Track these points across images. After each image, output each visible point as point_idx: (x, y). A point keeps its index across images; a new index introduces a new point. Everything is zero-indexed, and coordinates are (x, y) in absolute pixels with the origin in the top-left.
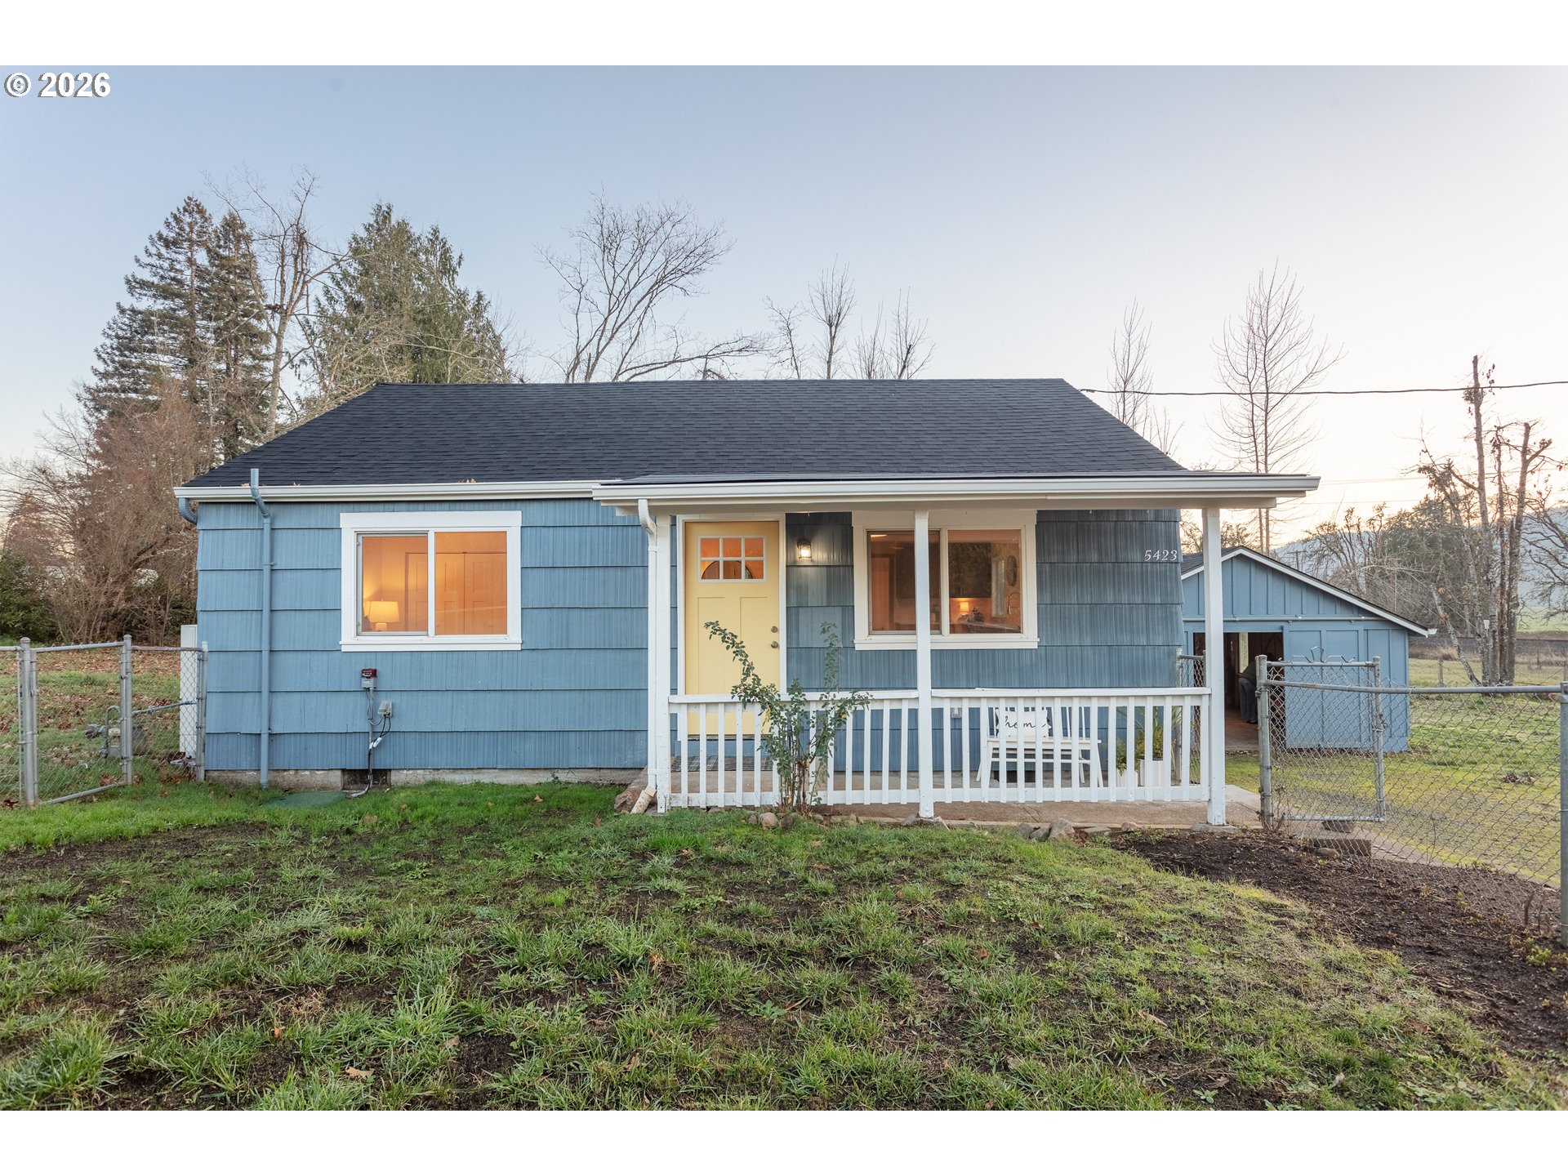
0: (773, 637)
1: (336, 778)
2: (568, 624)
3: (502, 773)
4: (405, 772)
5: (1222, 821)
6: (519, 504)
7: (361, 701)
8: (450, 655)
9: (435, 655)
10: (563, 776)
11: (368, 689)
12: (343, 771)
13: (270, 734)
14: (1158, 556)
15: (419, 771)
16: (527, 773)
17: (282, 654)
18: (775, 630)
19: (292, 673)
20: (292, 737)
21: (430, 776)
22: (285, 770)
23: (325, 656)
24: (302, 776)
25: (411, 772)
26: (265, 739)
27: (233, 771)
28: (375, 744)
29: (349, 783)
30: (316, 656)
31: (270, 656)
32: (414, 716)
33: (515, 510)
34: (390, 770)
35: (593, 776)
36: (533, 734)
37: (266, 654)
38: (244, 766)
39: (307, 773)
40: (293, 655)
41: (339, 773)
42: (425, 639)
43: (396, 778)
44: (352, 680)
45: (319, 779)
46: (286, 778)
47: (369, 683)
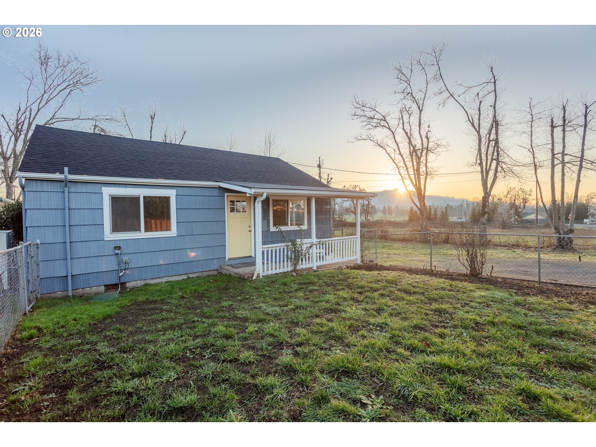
0: (249, 229)
1: (102, 289)
2: (192, 227)
3: (170, 277)
4: (133, 282)
5: (359, 263)
6: (175, 188)
7: (114, 258)
8: (150, 239)
9: (144, 240)
10: (191, 276)
11: (118, 254)
12: (105, 285)
13: (72, 276)
14: (328, 207)
15: (138, 281)
16: (179, 276)
17: (75, 243)
18: (250, 227)
19: (80, 250)
20: (81, 275)
21: (143, 283)
22: (77, 289)
23: (96, 243)
24: (85, 290)
25: (135, 282)
26: (70, 278)
27: (49, 293)
28: (122, 274)
29: (107, 290)
30: (91, 243)
31: (70, 244)
32: (136, 262)
33: (173, 189)
34: (126, 282)
35: (200, 274)
36: (181, 263)
37: (68, 244)
38: (56, 290)
39: (88, 289)
40: (80, 243)
41: (104, 286)
42: (140, 234)
43: (128, 285)
44: (109, 250)
45: (94, 290)
46: (78, 292)
47: (117, 251)
